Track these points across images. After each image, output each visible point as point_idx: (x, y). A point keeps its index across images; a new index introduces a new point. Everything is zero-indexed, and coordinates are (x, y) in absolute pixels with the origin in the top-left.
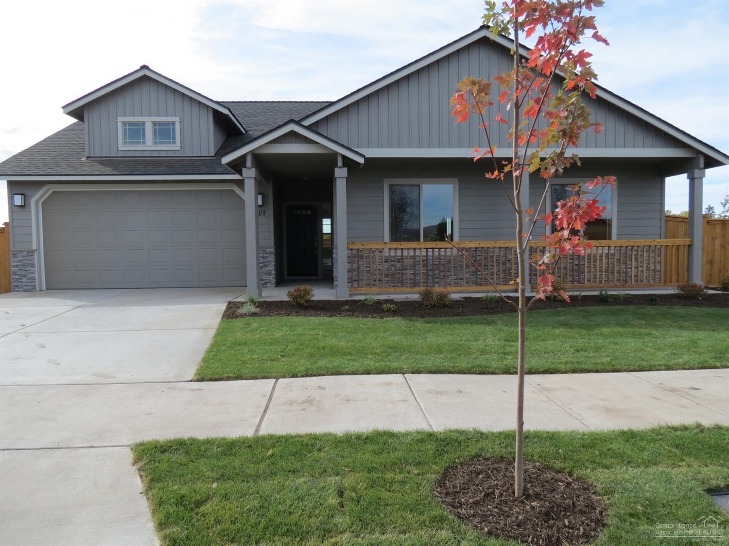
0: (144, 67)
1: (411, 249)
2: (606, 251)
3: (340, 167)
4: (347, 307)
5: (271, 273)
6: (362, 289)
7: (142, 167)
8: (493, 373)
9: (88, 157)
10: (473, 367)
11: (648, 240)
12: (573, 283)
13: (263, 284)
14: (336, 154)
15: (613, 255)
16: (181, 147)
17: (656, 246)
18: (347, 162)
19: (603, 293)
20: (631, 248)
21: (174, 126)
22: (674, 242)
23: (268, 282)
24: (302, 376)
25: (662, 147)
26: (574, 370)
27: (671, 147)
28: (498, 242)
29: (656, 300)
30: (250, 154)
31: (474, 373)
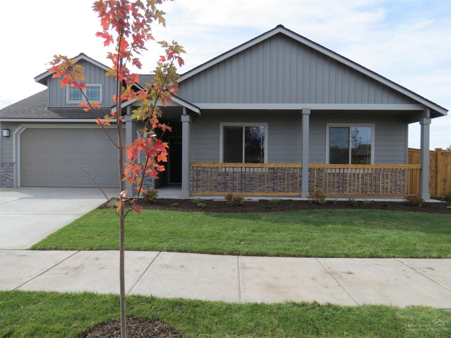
0: (82, 54)
1: (232, 167)
2: (362, 171)
3: (185, 115)
4: (176, 204)
5: (152, 180)
6: (199, 192)
7: (77, 114)
8: (222, 254)
9: (48, 108)
10: (209, 250)
11: (391, 165)
12: (339, 193)
13: (147, 187)
14: (181, 107)
15: (371, 174)
16: (103, 102)
17: (401, 169)
18: (189, 112)
19: (351, 199)
20: (383, 170)
21: (99, 89)
22: (409, 167)
23: (150, 186)
24: (96, 250)
25: (401, 104)
26: (278, 254)
27: (407, 104)
28: (288, 164)
29: (388, 206)
30: (129, 106)
31: (208, 254)
